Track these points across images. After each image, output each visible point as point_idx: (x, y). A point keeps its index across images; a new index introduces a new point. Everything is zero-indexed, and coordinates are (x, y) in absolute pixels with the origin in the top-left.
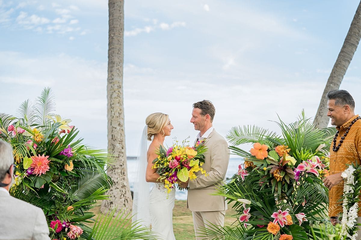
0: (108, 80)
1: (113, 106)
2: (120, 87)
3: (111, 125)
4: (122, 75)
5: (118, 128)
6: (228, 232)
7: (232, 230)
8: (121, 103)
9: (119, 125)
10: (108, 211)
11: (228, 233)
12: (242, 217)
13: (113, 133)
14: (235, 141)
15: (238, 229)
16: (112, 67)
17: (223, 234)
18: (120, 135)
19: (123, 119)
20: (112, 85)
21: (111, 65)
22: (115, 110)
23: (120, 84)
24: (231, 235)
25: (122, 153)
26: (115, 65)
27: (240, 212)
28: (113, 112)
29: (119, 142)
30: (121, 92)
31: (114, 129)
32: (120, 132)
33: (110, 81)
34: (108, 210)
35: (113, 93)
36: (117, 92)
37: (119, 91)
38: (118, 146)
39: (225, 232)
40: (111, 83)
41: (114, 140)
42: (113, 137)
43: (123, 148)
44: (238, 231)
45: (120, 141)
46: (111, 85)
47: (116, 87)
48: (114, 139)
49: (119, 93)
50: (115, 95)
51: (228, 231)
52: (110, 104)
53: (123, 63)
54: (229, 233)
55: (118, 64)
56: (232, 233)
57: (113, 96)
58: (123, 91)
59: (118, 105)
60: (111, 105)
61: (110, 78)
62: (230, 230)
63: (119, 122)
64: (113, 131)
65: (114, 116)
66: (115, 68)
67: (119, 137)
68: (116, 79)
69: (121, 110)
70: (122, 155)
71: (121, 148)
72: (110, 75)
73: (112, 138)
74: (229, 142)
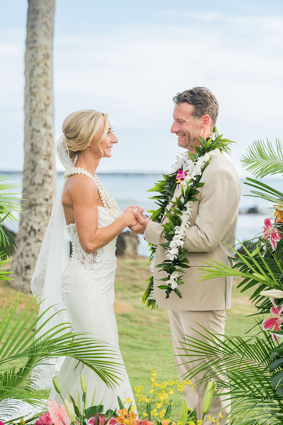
0: (28, 42)
1: (34, 90)
2: (47, 56)
3: (30, 124)
4: (52, 35)
5: (43, 131)
6: (239, 347)
7: (248, 343)
8: (49, 85)
9: (45, 125)
10: (22, 283)
11: (239, 349)
12: (268, 321)
13: (33, 141)
14: (258, 169)
15: (259, 342)
16: (35, 19)
17: (230, 351)
18: (45, 144)
19: (52, 115)
20: (33, 52)
21: (32, 16)
22: (38, 98)
23: (49, 51)
24: (246, 354)
25: (49, 177)
26: (40, 16)
27: (264, 308)
28: (34, 103)
29: (43, 157)
30: (49, 64)
31: (35, 133)
32: (46, 138)
33: (31, 45)
34: (22, 279)
35: (34, 67)
36: (42, 65)
37: (46, 64)
38: (42, 164)
39: (233, 347)
40: (32, 48)
41: (35, 154)
42: (34, 148)
43: (50, 168)
44: (258, 346)
45: (45, 156)
46: (30, 52)
47: (40, 57)
48: (35, 151)
49: (46, 68)
50: (38, 71)
51: (240, 345)
52: (28, 88)
53: (54, 12)
54: (241, 349)
55: (46, 14)
56: (247, 350)
57: (35, 73)
58: (52, 63)
59: (43, 89)
60: (31, 89)
61: (30, 39)
62: (244, 343)
63: (44, 122)
64: (34, 137)
65: (37, 110)
66: (40, 21)
67: (44, 148)
68: (42, 41)
69: (48, 98)
70: (49, 180)
71: (47, 168)
72: (30, 34)
73: (32, 150)
74: (247, 170)
